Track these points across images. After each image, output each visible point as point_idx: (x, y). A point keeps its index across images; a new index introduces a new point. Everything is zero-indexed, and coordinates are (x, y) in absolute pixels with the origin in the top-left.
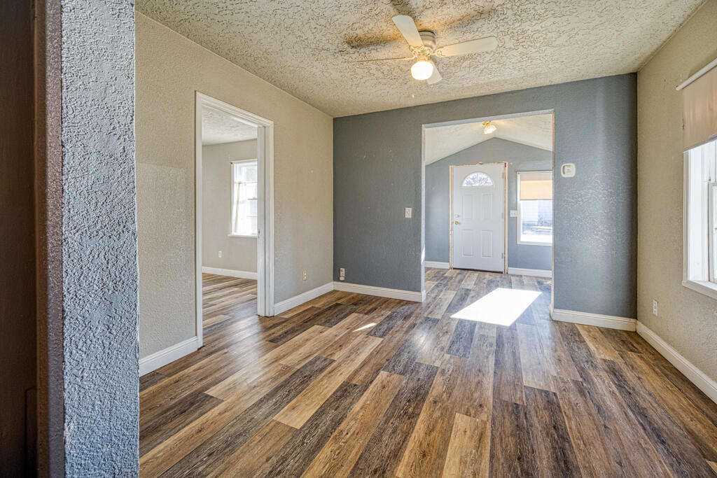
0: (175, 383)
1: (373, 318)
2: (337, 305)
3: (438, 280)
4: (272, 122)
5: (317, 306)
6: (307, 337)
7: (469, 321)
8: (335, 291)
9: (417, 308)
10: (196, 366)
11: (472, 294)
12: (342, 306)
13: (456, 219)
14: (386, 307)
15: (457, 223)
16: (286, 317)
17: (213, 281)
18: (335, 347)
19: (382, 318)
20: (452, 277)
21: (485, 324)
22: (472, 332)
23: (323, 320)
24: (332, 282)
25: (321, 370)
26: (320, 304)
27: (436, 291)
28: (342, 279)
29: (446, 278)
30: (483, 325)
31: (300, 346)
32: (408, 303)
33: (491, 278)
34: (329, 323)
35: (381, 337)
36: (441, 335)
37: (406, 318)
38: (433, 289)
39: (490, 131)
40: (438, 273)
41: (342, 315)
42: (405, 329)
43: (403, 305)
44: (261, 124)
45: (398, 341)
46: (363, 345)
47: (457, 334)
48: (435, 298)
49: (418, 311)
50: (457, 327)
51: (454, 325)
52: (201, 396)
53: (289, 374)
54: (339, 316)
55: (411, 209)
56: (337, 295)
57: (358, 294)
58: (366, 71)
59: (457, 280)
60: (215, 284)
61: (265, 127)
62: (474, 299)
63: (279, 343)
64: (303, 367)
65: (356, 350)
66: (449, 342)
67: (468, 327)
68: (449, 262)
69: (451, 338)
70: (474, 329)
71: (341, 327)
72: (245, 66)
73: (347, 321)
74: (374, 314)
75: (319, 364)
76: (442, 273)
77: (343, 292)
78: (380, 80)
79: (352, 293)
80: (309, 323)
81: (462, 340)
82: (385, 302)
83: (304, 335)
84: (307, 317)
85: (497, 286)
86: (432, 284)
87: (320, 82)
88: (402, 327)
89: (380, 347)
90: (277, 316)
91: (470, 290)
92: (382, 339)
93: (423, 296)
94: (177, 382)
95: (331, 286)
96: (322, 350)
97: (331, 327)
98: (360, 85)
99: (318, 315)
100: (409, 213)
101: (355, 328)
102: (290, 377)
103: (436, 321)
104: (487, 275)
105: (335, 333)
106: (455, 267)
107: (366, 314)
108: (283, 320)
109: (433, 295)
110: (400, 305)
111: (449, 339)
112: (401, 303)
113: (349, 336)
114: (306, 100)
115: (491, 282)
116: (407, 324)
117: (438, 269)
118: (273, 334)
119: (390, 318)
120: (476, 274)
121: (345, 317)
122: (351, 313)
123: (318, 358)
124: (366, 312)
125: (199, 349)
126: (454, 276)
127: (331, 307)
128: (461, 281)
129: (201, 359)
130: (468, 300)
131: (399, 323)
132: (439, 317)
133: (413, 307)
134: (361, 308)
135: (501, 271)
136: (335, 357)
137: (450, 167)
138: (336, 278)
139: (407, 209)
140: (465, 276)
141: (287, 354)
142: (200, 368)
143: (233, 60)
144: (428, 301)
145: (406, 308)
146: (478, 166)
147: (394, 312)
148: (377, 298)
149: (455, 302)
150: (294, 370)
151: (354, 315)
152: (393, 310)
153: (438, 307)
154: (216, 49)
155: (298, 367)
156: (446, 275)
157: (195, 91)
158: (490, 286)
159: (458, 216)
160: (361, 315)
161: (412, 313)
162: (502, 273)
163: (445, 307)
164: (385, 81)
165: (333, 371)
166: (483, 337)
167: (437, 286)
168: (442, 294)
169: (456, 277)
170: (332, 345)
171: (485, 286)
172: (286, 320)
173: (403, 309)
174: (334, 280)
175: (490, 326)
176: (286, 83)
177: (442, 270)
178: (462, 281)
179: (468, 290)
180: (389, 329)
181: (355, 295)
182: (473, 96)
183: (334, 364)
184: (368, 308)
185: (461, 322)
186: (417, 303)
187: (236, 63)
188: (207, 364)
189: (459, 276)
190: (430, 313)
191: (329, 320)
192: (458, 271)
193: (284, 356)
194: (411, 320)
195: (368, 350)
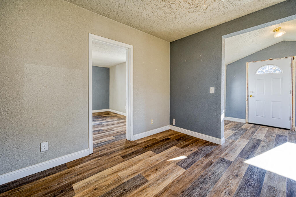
0: (67, 173)
1: (185, 152)
2: (168, 139)
3: (236, 129)
4: (132, 46)
5: (156, 138)
6: (141, 158)
7: (258, 168)
8: (170, 130)
9: (217, 149)
10: (82, 165)
11: (262, 144)
12: (170, 140)
13: (250, 94)
14: (196, 145)
15: (251, 96)
16: (138, 142)
17: (121, 118)
18: (153, 169)
19: (190, 153)
20: (247, 129)
21: (275, 175)
22: (260, 181)
23: (156, 148)
24: (169, 125)
25: (137, 187)
26: (159, 137)
27: (233, 138)
28: (174, 124)
29: (242, 129)
30: (273, 176)
31: (135, 164)
32: (211, 144)
33: (279, 133)
34: (158, 151)
35: (185, 168)
36: (231, 177)
37: (207, 156)
38: (231, 136)
39: (279, 35)
40: (237, 125)
41: (167, 147)
42: (203, 165)
43: (207, 145)
44: (127, 47)
45: (196, 175)
46: (171, 172)
47: (246, 180)
48: (231, 143)
49: (217, 152)
50: (247, 172)
51: (244, 170)
52: (69, 187)
53: (117, 185)
54: (165, 147)
55: (214, 88)
56: (170, 133)
57: (182, 134)
58: (178, 4)
59: (251, 131)
60: (121, 120)
61: (129, 49)
62: (264, 149)
63: (126, 159)
64: (127, 181)
65: (164, 176)
66: (237, 187)
67: (257, 174)
68: (245, 119)
69: (240, 183)
70: (263, 178)
71: (163, 155)
72: (115, 19)
73: (169, 151)
74: (186, 149)
75: (138, 181)
76: (240, 125)
77: (174, 131)
78: (189, 10)
79: (179, 133)
80: (147, 148)
81: (251, 187)
82: (197, 141)
83: (140, 156)
84: (148, 144)
85: (285, 141)
86: (231, 132)
87: (154, 20)
88: (201, 163)
89: (181, 177)
90: (134, 141)
91: (261, 141)
92: (185, 170)
93: (222, 141)
94: (68, 173)
95: (168, 127)
96: (145, 170)
97: (158, 153)
98: (177, 17)
99: (154, 144)
100: (212, 90)
101: (171, 158)
102: (117, 187)
103: (229, 163)
104: (276, 130)
105: (158, 159)
106: (249, 122)
107: (182, 148)
108: (135, 144)
109: (230, 141)
110: (205, 145)
111: (238, 183)
112: (206, 143)
113: (164, 163)
114: (152, 33)
115: (279, 136)
116: (207, 161)
117: (237, 122)
118: (126, 152)
119: (196, 154)
120: (267, 129)
121: (168, 148)
122: (173, 145)
123: (139, 176)
124: (182, 146)
125: (90, 154)
126: (249, 128)
127: (163, 140)
128: (253, 133)
129: (87, 161)
130: (258, 149)
131: (201, 159)
132: (232, 159)
133: (214, 148)
134: (180, 143)
135: (289, 128)
136: (150, 179)
137: (247, 63)
138: (171, 123)
139: (211, 88)
140: (257, 129)
141: (125, 168)
142: (82, 167)
143: (108, 16)
144: (226, 145)
145: (209, 147)
146: (268, 61)
147: (200, 150)
148: (192, 138)
149: (247, 149)
150: (122, 182)
151: (174, 147)
152: (200, 148)
153: (233, 150)
154: (98, 12)
155: (125, 180)
156: (242, 127)
157: (88, 33)
158: (279, 140)
159: (253, 92)
160: (178, 148)
161: (212, 152)
162: (289, 130)
163: (238, 152)
164: (192, 10)
165: (142, 190)
166: (272, 190)
167: (235, 134)
168: (237, 140)
169: (250, 129)
170: (152, 168)
171: (274, 138)
172: (138, 144)
173: (207, 148)
174: (170, 124)
175: (281, 178)
176: (138, 25)
177: (240, 123)
178: (255, 132)
179: (259, 140)
180: (193, 162)
181: (179, 134)
182: (264, 8)
183: (147, 184)
184: (184, 144)
185: (251, 168)
186: (218, 145)
187: (110, 18)
188: (87, 165)
189: (253, 129)
190: (226, 155)
191: (159, 148)
192: (252, 125)
193: (123, 169)
194: (210, 159)
195: (172, 178)
